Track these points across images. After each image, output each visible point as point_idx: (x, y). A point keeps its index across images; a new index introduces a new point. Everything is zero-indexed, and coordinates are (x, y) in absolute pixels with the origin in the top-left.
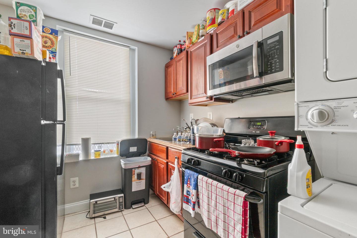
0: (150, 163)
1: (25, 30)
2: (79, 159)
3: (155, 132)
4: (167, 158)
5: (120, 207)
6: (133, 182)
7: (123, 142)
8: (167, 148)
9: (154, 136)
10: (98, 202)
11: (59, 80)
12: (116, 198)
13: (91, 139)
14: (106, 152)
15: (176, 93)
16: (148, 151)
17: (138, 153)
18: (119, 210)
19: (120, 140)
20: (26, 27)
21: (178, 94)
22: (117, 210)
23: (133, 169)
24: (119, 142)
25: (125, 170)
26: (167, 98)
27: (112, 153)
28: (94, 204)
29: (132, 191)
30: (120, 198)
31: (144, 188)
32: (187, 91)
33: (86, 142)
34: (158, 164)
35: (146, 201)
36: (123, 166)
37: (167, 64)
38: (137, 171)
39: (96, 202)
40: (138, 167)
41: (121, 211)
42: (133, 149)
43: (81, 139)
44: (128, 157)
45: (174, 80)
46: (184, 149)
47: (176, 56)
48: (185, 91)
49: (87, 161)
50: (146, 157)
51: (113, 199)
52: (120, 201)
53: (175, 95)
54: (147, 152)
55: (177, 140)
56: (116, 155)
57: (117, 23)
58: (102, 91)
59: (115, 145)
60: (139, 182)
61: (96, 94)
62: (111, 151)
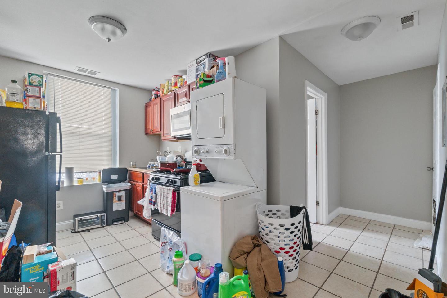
0: (129, 188)
1: (37, 93)
2: (64, 185)
3: (135, 162)
4: (143, 182)
5: (102, 224)
6: (114, 203)
7: (105, 171)
8: (143, 174)
9: (134, 166)
10: (83, 219)
11: (58, 124)
12: (99, 216)
13: (75, 168)
14: (89, 179)
15: (153, 130)
16: (129, 178)
17: (118, 180)
18: (101, 226)
19: (102, 169)
20: (38, 91)
21: (154, 131)
22: (99, 226)
23: (114, 193)
24: (101, 171)
25: (107, 193)
26: (147, 134)
27: (94, 180)
28: (79, 221)
29: (114, 210)
30: (102, 217)
31: (124, 208)
32: (161, 130)
33: (70, 171)
34: (136, 188)
35: (126, 219)
36: (105, 190)
37: (147, 103)
38: (117, 194)
39: (81, 219)
40: (118, 190)
41: (103, 227)
42: (114, 177)
43: (65, 168)
44: (109, 183)
45: (152, 118)
46: (152, 172)
47: (154, 99)
48: (159, 130)
49: (71, 187)
50: (126, 183)
51: (96, 217)
52: (102, 219)
53: (152, 131)
54: (128, 180)
55: (151, 167)
56: (98, 182)
57: (100, 73)
58: (85, 126)
59: (97, 173)
60: (120, 203)
61: (79, 129)
62: (94, 179)
